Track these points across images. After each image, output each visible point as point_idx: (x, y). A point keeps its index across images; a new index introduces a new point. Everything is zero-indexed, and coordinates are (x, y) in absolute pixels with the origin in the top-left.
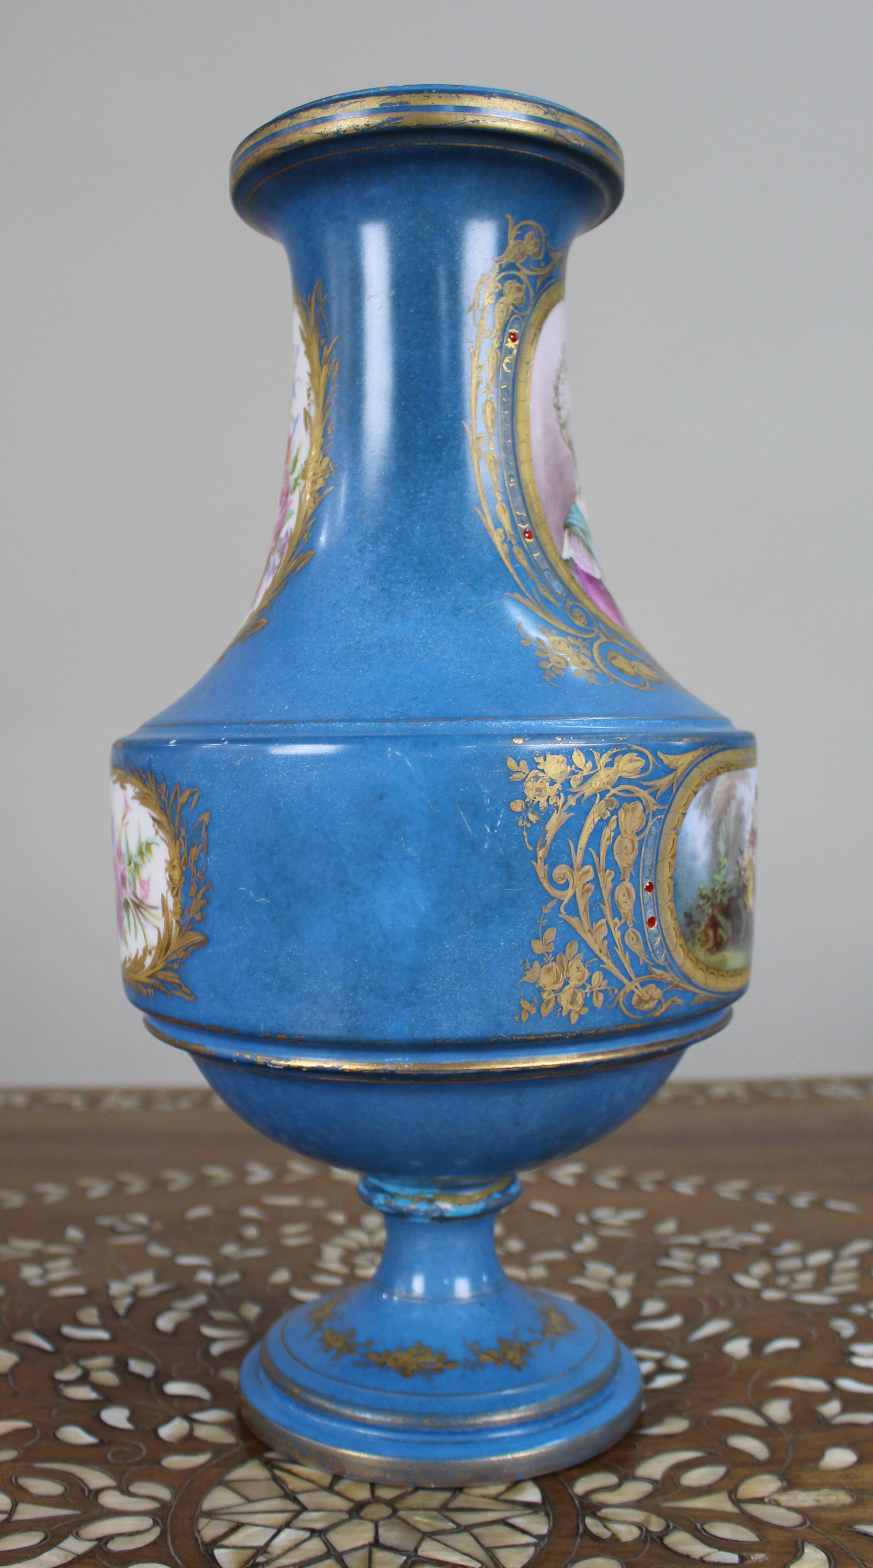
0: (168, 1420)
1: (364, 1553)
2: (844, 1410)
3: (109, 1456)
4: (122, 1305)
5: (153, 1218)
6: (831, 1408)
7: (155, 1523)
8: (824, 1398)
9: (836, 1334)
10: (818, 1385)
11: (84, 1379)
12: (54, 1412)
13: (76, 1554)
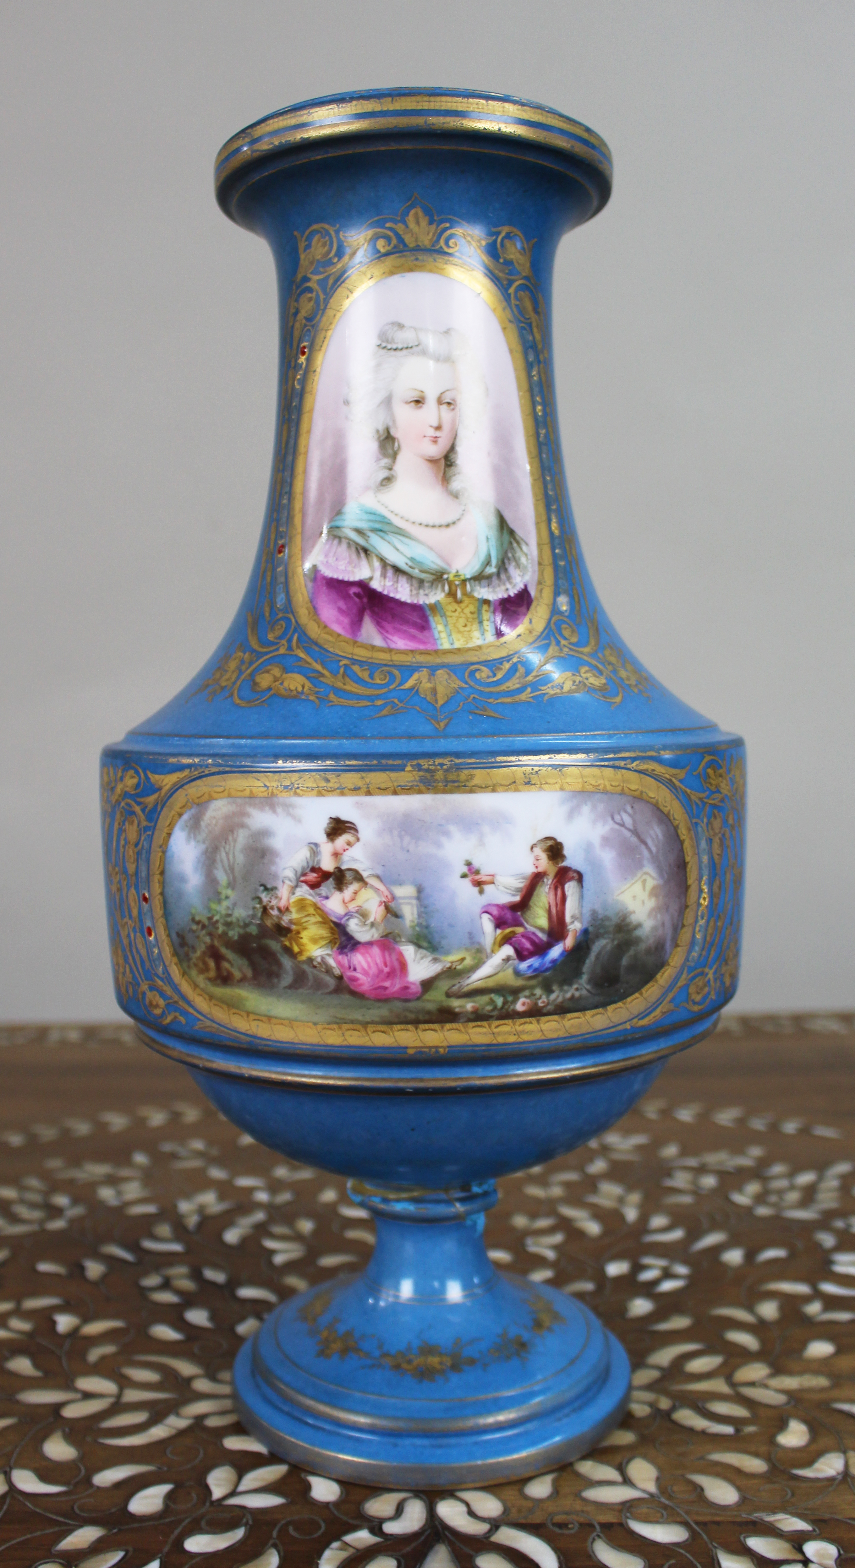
4: (192, 1221)
8: (807, 1299)
9: (818, 1246)
10: (802, 1288)
11: (166, 1285)
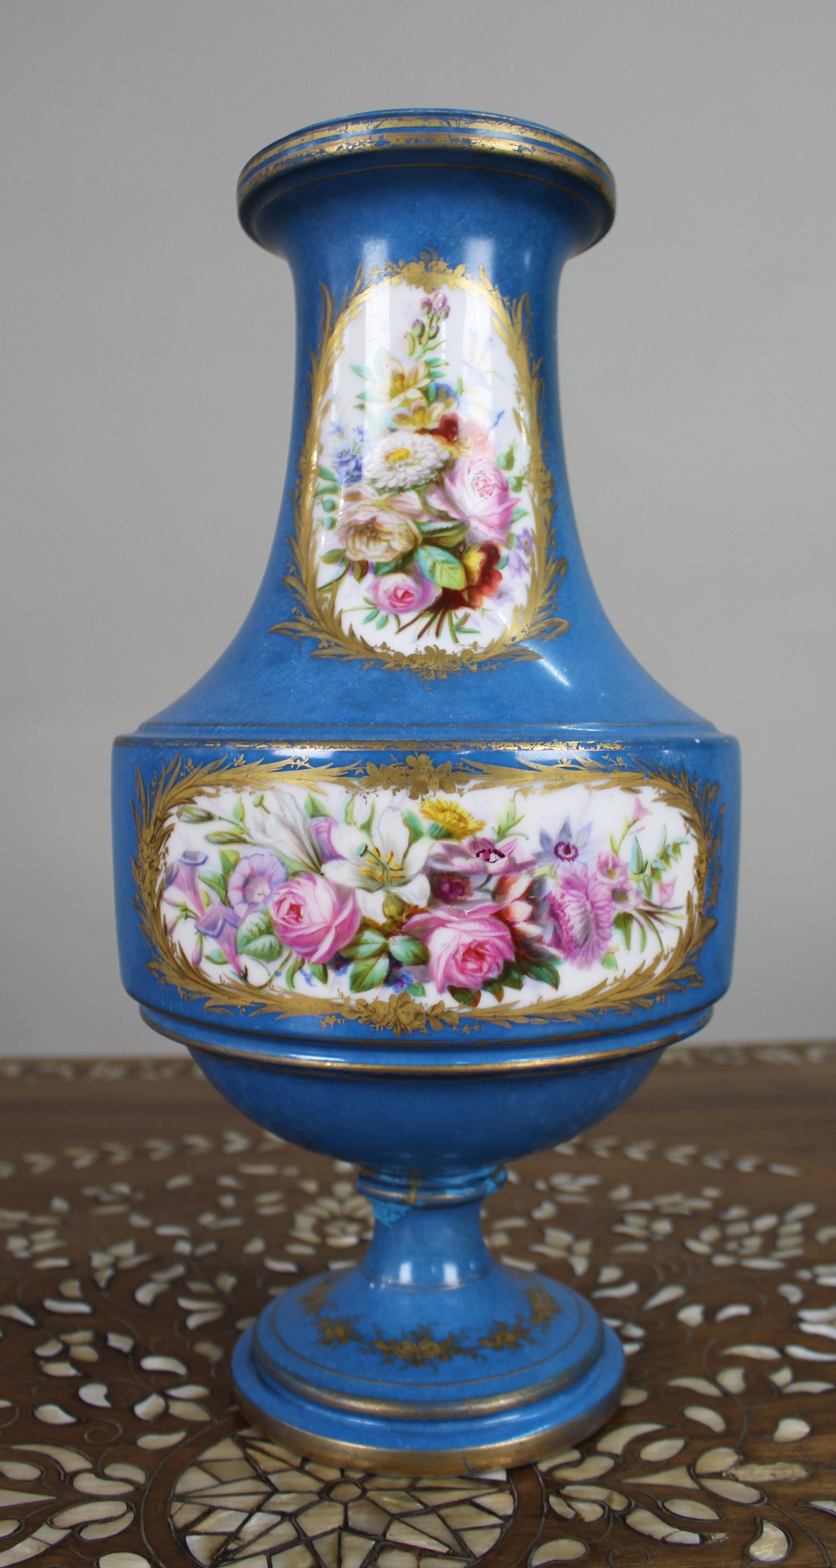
0: (144, 1397)
1: (333, 1537)
2: (796, 1379)
3: (86, 1437)
5: (135, 1188)
6: (783, 1377)
7: (129, 1508)
12: (34, 1390)
13: (49, 1544)
